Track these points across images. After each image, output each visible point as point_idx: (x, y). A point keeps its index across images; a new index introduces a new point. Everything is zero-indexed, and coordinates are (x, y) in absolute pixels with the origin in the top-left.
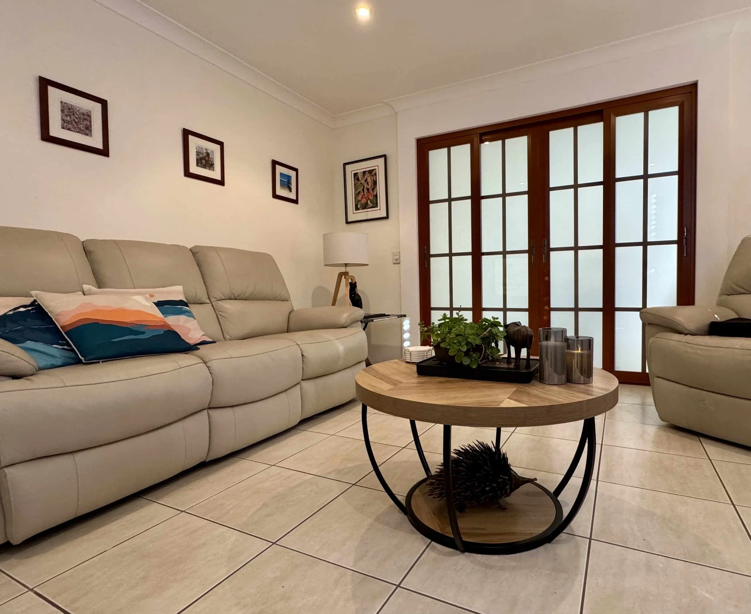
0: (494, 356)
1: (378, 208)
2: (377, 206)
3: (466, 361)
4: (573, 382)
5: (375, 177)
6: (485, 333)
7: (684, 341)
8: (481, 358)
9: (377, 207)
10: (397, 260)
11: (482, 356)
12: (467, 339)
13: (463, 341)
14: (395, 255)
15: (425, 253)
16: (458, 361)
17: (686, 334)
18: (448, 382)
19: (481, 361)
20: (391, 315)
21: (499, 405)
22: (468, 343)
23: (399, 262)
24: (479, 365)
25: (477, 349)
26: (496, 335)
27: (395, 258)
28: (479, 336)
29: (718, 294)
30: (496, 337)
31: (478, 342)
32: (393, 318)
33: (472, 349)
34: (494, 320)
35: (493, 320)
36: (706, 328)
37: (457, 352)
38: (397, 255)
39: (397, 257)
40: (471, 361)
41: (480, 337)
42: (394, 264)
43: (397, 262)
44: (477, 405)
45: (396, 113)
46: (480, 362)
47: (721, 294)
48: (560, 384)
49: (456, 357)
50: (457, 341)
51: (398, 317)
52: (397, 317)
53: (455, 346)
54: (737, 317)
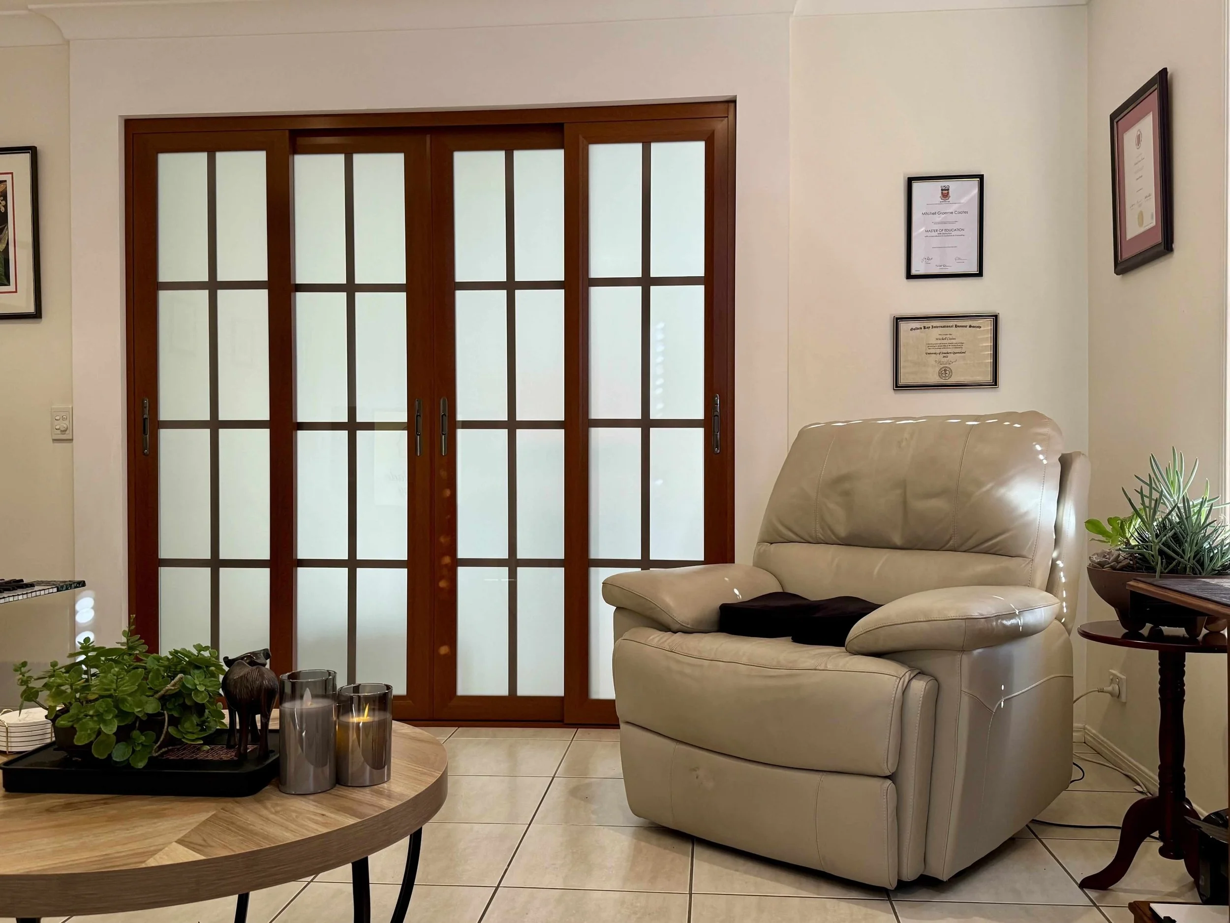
0: (184, 738)
1: (12, 288)
2: (6, 283)
3: (120, 754)
4: (349, 785)
5: (3, 203)
6: (169, 686)
7: (668, 648)
8: (159, 743)
9: (9, 285)
10: (64, 431)
11: (161, 739)
12: (121, 706)
13: (108, 711)
14: (57, 418)
15: (145, 416)
16: (98, 754)
17: (675, 632)
18: (68, 806)
19: (160, 748)
20: (40, 583)
21: (144, 862)
22: (122, 714)
23: (71, 438)
24: (151, 759)
25: (152, 723)
26: (192, 690)
27: (58, 427)
28: (157, 692)
29: (756, 540)
30: (195, 694)
31: (152, 707)
32: (42, 592)
33: (139, 724)
34: (199, 651)
35: (195, 652)
36: (715, 617)
37: (94, 736)
38: (64, 419)
39: (63, 425)
40: (134, 751)
41: (157, 696)
42: (55, 440)
43: (64, 437)
44: (95, 867)
45: (68, 42)
46: (156, 752)
47: (762, 541)
48: (320, 791)
49: (93, 746)
50: (95, 712)
51: (58, 591)
52: (55, 590)
53: (91, 724)
54: (777, 589)
